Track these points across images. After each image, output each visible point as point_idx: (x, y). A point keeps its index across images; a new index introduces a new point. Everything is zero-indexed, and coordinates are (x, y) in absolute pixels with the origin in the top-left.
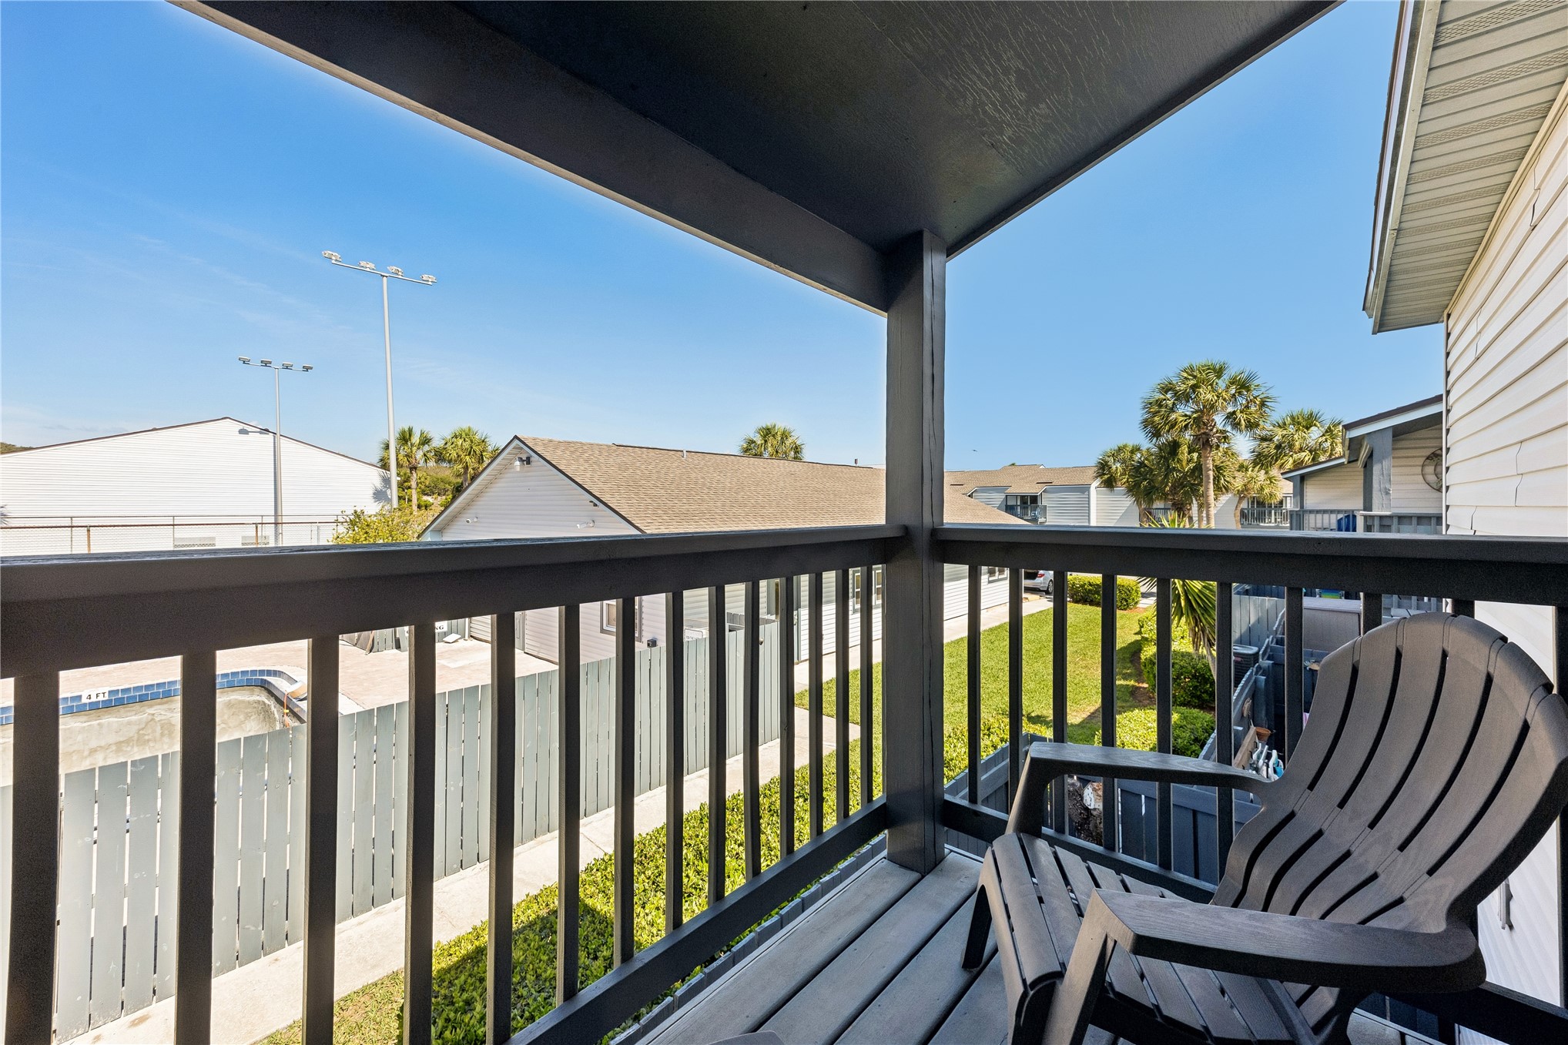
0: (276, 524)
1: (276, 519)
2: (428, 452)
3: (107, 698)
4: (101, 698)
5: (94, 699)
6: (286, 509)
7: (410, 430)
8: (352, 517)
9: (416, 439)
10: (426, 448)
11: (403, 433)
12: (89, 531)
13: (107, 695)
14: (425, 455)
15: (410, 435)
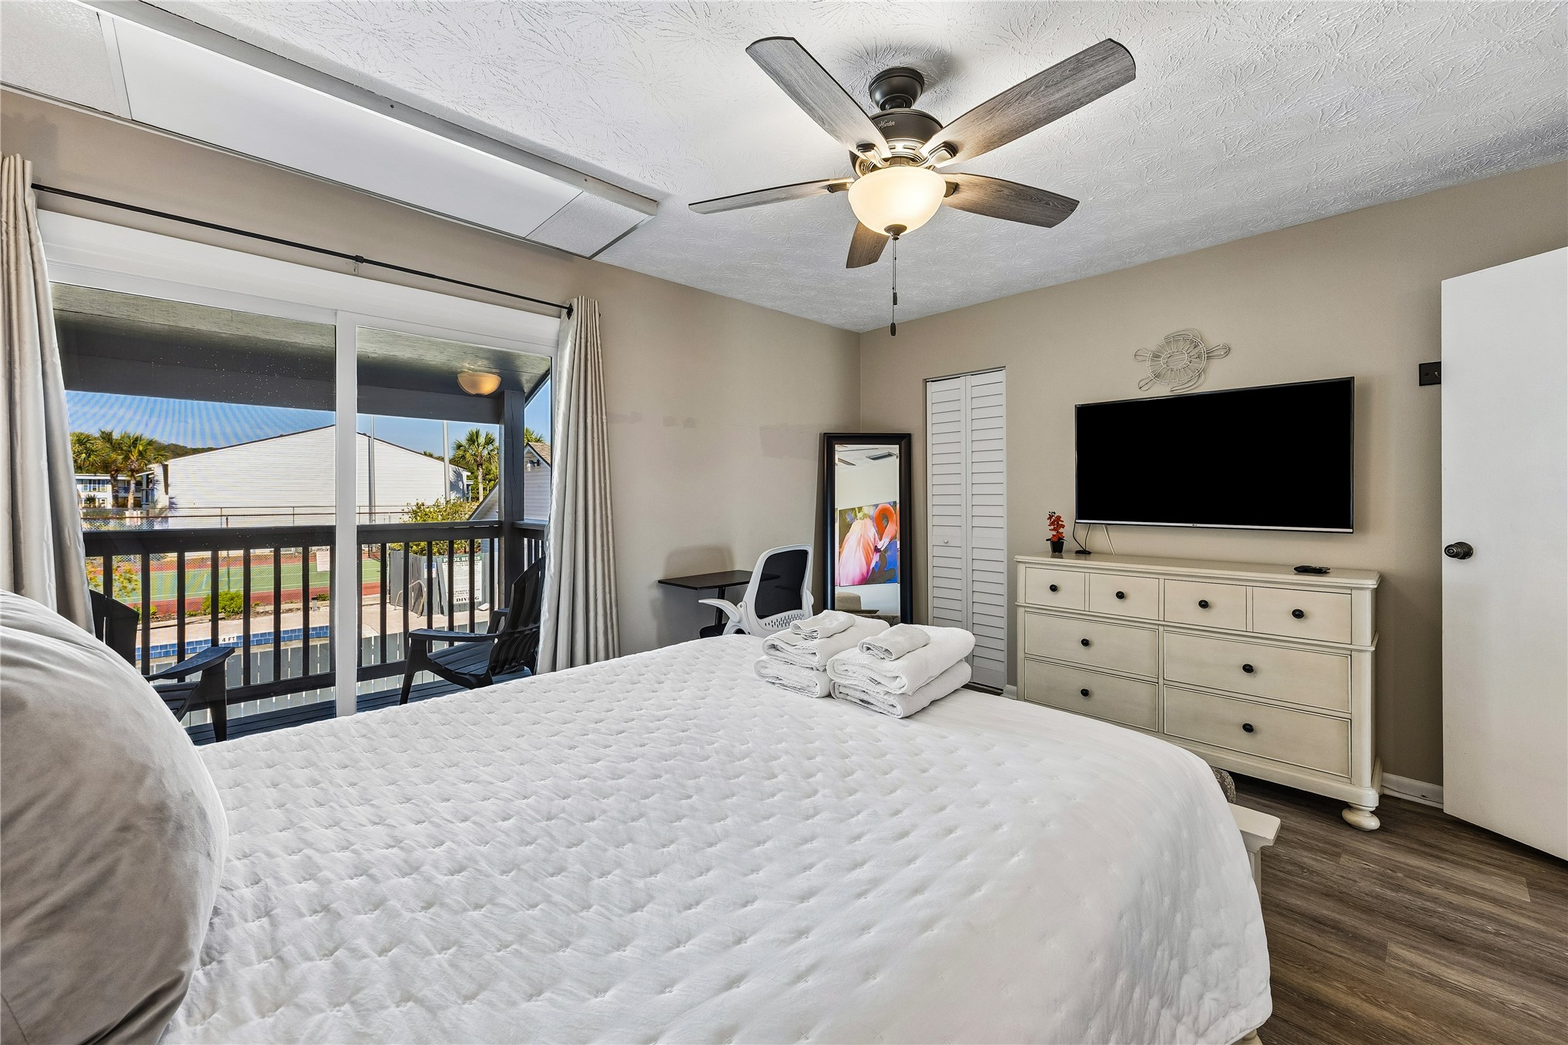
0: (370, 513)
1: (370, 509)
2: (492, 451)
3: (235, 641)
4: (231, 641)
5: (227, 641)
6: (378, 501)
7: (477, 433)
8: (414, 508)
9: (482, 440)
10: (490, 447)
11: (471, 435)
12: (227, 519)
13: (235, 639)
14: (489, 454)
15: (477, 438)
